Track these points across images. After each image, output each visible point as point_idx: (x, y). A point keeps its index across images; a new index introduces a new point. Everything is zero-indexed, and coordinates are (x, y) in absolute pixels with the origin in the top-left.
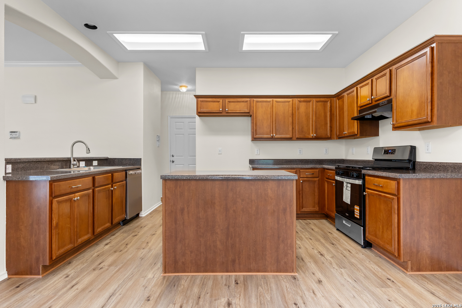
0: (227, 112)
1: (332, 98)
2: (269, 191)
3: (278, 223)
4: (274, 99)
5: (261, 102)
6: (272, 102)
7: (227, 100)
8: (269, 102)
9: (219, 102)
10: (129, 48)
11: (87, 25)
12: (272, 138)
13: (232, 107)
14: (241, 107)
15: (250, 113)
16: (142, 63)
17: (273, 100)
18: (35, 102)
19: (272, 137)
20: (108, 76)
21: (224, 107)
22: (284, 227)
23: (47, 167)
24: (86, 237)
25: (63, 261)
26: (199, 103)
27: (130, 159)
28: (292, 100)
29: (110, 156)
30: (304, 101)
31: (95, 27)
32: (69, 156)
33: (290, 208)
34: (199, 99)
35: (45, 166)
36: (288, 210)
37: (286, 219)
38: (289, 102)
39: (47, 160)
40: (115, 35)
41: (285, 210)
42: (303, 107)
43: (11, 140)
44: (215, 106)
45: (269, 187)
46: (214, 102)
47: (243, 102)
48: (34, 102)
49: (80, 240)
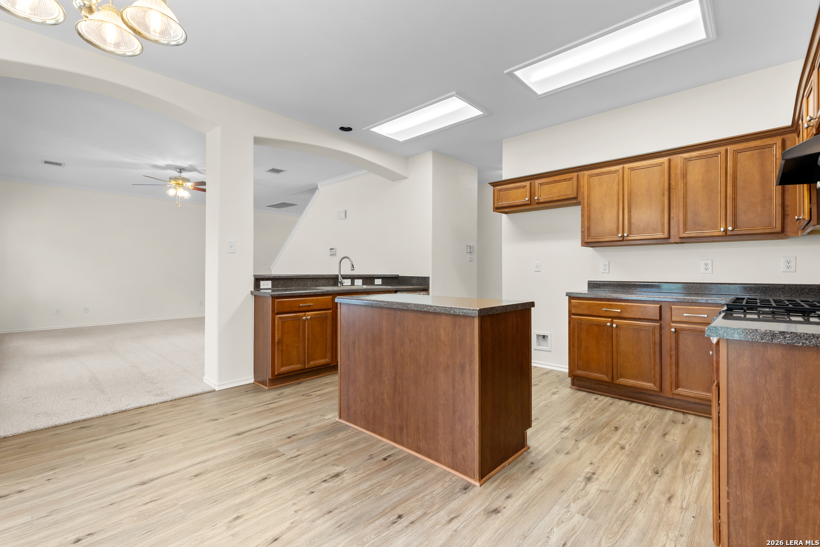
0: (536, 201)
1: (789, 133)
2: (442, 332)
3: (454, 388)
4: (627, 166)
5: (597, 175)
6: (621, 172)
7: (537, 182)
8: (616, 172)
9: (524, 187)
10: (401, 139)
11: (342, 129)
12: (623, 240)
13: (545, 192)
14: (563, 189)
15: (578, 198)
16: (431, 152)
17: (623, 168)
18: (346, 217)
19: (621, 239)
20: (395, 178)
21: (532, 195)
22: (462, 395)
23: (311, 284)
24: (322, 361)
25: (296, 380)
26: (496, 193)
27: (418, 278)
28: (670, 160)
29: (401, 274)
30: (699, 157)
31: (349, 129)
32: (337, 273)
33: (470, 365)
34: (498, 188)
35: (309, 283)
36: (467, 368)
37: (464, 383)
38: (661, 164)
39: (309, 277)
40: (372, 130)
41: (462, 367)
42: (697, 171)
43: (331, 256)
44: (520, 195)
45: (441, 325)
46: (518, 188)
47: (564, 180)
48: (344, 217)
49: (312, 363)
